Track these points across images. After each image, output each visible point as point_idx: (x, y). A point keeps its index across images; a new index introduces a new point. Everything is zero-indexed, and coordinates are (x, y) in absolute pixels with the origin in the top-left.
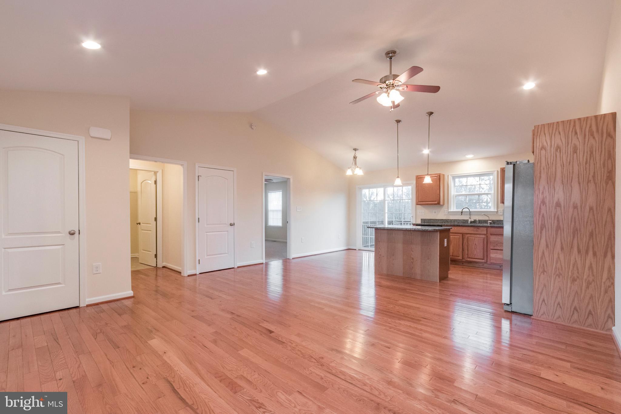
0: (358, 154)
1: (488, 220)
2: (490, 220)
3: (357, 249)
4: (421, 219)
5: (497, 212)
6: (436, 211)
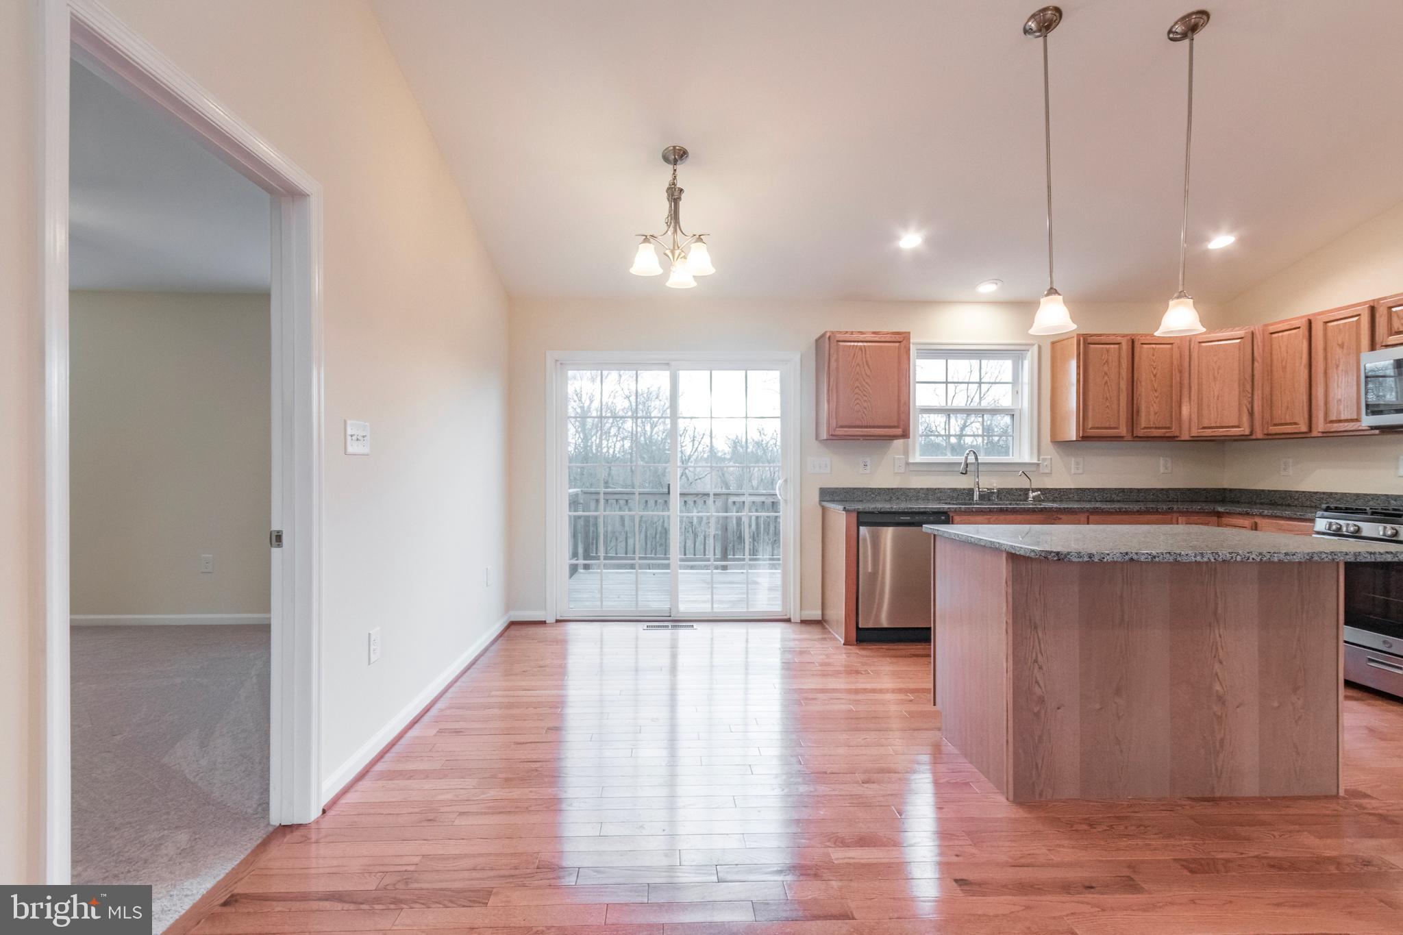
0: (686, 175)
1: (1027, 490)
2: (1034, 490)
3: (550, 620)
4: (821, 488)
5: (1038, 465)
6: (868, 460)
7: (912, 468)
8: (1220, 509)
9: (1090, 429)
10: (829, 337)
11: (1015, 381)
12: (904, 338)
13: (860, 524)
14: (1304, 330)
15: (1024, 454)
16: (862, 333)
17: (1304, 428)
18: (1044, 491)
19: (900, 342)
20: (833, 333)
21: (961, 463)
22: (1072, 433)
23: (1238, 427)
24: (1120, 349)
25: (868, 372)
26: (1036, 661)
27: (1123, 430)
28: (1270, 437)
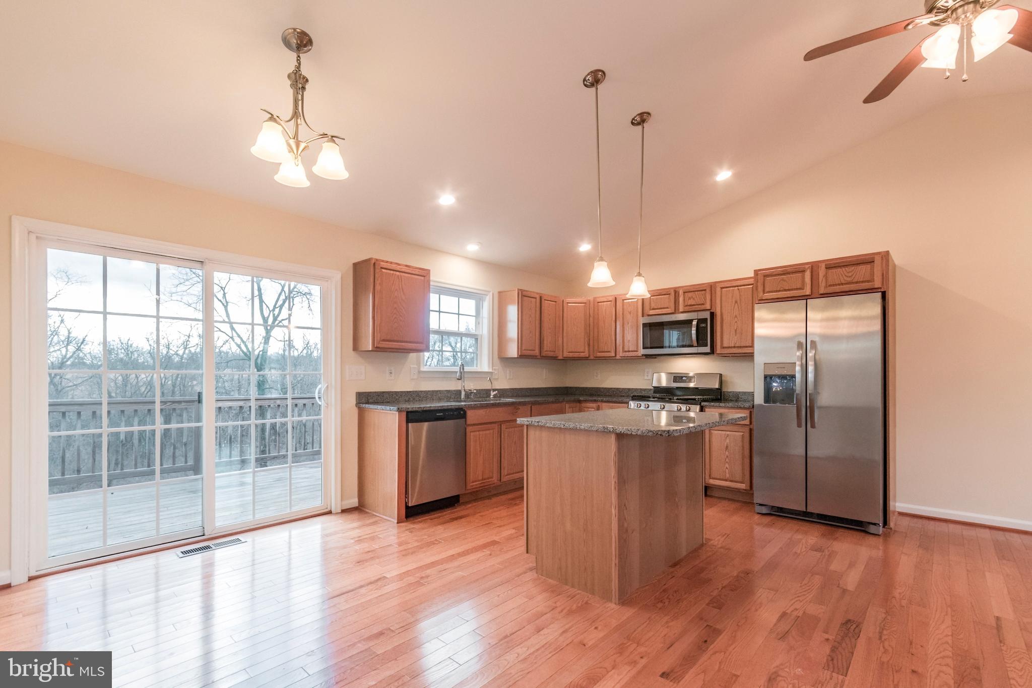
1: (490, 391)
4: (356, 393)
5: (491, 373)
6: (393, 369)
7: (423, 375)
8: (581, 398)
10: (374, 264)
11: (478, 314)
12: (426, 274)
13: (408, 421)
14: (613, 303)
15: (484, 365)
16: (399, 264)
17: (613, 354)
19: (425, 276)
20: (377, 260)
21: (456, 372)
22: (513, 351)
23: (584, 352)
24: (536, 301)
25: (403, 297)
27: (537, 352)
28: (597, 358)
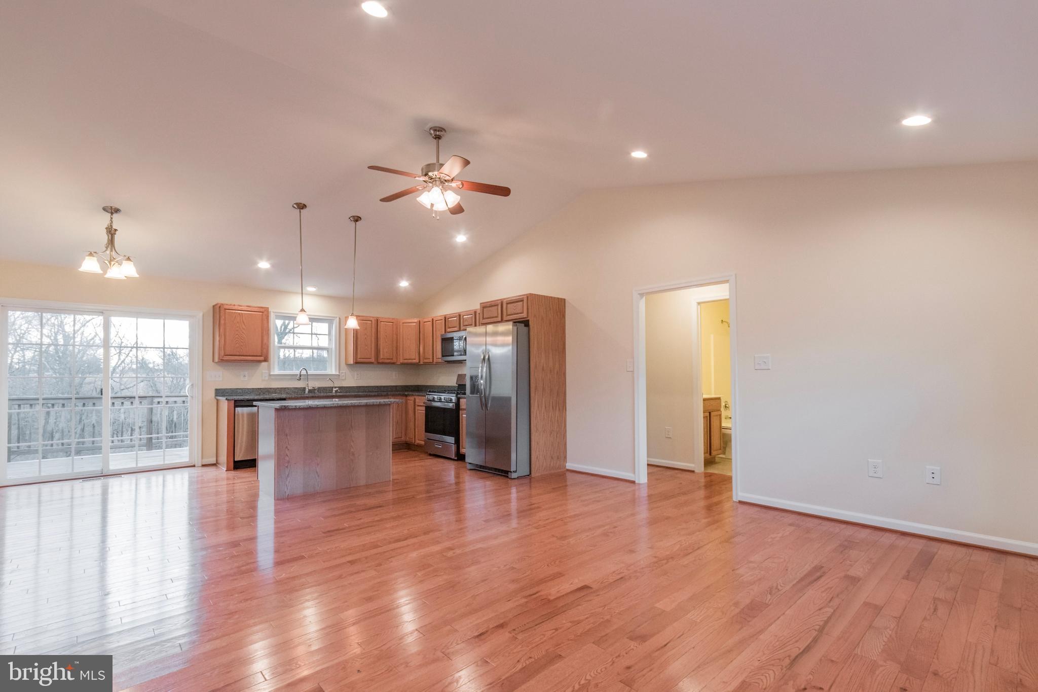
1: (332, 387)
2: (335, 388)
4: (216, 389)
5: (339, 375)
6: (246, 373)
7: (272, 377)
8: (406, 393)
9: (360, 359)
10: (220, 307)
11: (330, 334)
12: (265, 310)
13: (236, 406)
14: (431, 322)
15: (332, 370)
16: (241, 306)
17: (431, 361)
18: (340, 388)
19: (263, 312)
20: (222, 304)
21: (297, 375)
22: (351, 361)
23: (415, 359)
24: (372, 323)
25: (244, 327)
26: (287, 447)
27: (373, 360)
28: (425, 364)
